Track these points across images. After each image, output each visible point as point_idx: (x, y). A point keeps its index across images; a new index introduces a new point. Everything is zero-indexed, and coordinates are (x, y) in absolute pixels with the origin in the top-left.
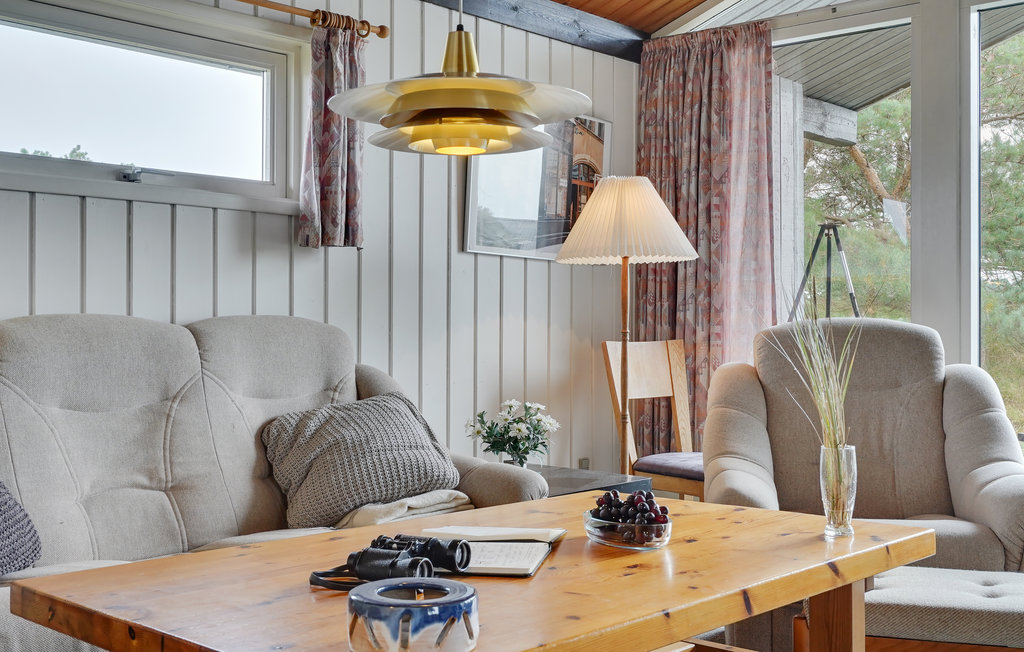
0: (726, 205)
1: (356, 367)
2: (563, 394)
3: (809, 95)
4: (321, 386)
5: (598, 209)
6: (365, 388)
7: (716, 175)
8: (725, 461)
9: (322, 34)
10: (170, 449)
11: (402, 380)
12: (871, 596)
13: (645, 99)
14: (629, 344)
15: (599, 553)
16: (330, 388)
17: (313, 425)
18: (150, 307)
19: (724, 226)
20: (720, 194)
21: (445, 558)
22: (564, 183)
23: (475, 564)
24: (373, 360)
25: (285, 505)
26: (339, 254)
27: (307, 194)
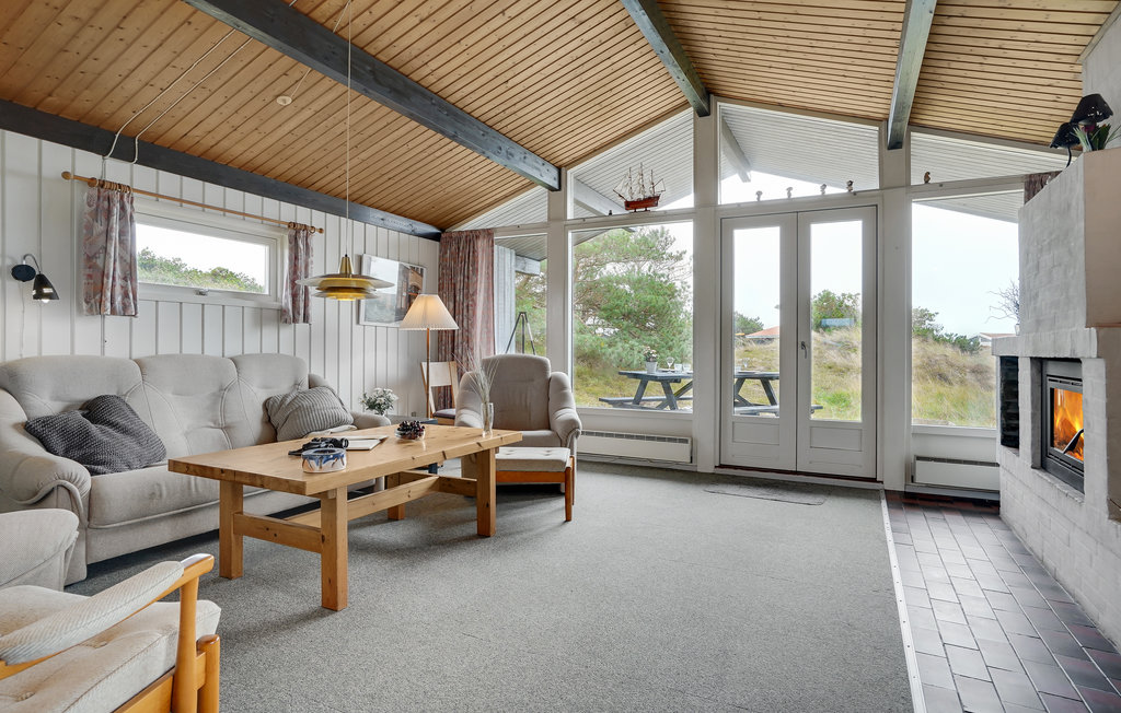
0: (475, 304)
1: (309, 376)
2: (403, 385)
3: (517, 255)
4: (293, 383)
5: (418, 306)
6: (312, 384)
7: (471, 292)
8: (463, 411)
9: (293, 233)
10: (224, 411)
11: (330, 381)
12: (498, 456)
13: (442, 257)
14: (430, 364)
15: (399, 443)
16: (297, 384)
17: (289, 400)
18: (212, 350)
19: (474, 314)
20: (473, 300)
21: (337, 444)
22: (405, 294)
23: (350, 447)
24: (317, 372)
25: (276, 433)
26: (301, 326)
27: (287, 301)
